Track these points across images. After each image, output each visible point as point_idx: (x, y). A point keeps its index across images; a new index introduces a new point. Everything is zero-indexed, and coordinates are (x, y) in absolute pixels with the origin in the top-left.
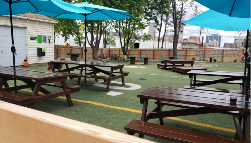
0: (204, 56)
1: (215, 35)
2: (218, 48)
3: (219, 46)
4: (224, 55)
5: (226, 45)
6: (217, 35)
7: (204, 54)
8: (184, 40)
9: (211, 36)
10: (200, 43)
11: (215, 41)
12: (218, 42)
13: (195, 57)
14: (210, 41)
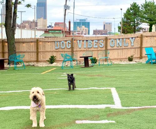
0: (72, 51)
1: (83, 20)
2: (87, 35)
3: (89, 34)
4: (109, 48)
5: (95, 32)
6: (85, 20)
7: (72, 48)
8: (48, 27)
9: (78, 21)
10: (68, 30)
11: (83, 27)
12: (87, 29)
13: (55, 54)
14: (78, 27)
